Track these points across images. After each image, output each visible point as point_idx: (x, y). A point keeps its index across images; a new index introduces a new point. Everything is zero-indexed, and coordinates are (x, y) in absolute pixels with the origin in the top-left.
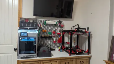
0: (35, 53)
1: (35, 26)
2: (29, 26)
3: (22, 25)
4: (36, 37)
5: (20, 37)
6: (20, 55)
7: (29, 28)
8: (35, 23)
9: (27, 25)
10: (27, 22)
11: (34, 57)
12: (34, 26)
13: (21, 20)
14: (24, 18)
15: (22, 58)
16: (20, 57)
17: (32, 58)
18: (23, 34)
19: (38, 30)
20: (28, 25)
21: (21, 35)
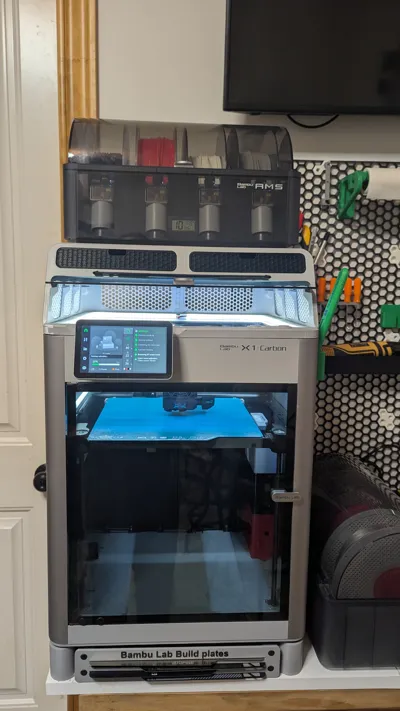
0: (283, 615)
1: (261, 218)
2: (188, 226)
3: (100, 215)
4: (290, 389)
5: (71, 391)
6: (79, 634)
7: (183, 254)
8: (262, 177)
9: (154, 216)
10: (158, 174)
11: (262, 670)
12: (248, 220)
13: (82, 155)
14: (125, 128)
15: (102, 674)
16: (81, 665)
17: (236, 670)
18: (107, 343)
19: (309, 276)
20: (170, 212)
21: (87, 363)
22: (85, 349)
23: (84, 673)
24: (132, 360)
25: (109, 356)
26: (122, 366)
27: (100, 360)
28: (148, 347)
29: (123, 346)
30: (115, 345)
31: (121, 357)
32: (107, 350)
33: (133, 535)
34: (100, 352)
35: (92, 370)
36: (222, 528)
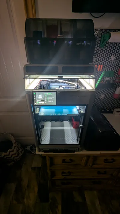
18: (40, 97)
21: (36, 102)
22: (35, 99)
23: (42, 151)
24: (47, 101)
25: (41, 100)
26: (45, 103)
27: (39, 101)
28: (51, 98)
29: (44, 98)
30: (43, 97)
31: (44, 100)
32: (41, 99)
33: (51, 122)
34: (39, 99)
35: (37, 104)
36: (68, 121)
